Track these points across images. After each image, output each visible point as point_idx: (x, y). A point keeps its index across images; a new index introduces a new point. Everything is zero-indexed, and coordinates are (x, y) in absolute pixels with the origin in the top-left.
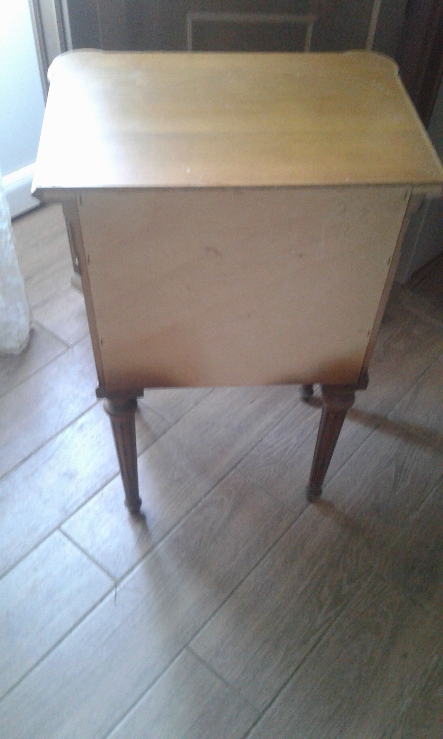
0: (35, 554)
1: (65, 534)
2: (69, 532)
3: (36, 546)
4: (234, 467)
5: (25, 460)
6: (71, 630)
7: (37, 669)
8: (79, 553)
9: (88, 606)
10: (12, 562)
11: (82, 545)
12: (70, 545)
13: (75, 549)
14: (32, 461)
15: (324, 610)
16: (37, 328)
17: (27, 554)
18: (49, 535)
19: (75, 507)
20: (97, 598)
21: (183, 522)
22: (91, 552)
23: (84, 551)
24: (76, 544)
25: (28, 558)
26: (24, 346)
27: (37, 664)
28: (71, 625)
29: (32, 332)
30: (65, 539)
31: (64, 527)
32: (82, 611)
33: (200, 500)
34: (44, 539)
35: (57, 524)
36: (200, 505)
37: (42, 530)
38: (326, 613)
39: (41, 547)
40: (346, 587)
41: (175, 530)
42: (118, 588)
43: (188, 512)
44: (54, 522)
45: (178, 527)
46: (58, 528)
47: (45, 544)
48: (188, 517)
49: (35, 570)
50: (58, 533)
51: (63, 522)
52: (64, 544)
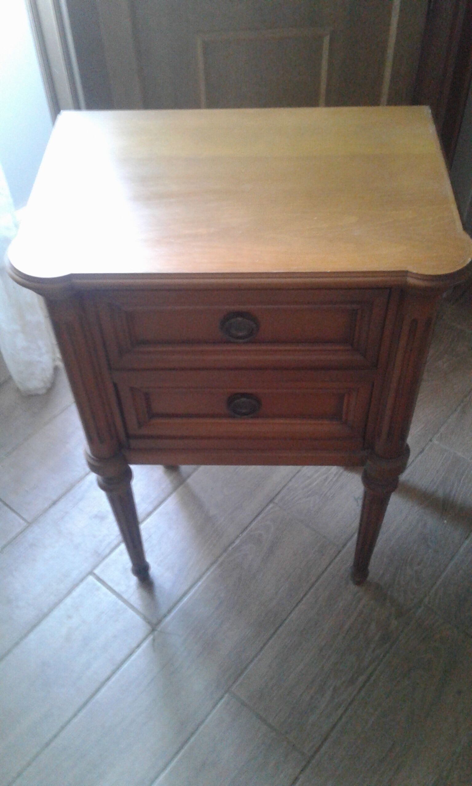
0: (68, 601)
1: (98, 579)
2: (102, 577)
3: (69, 592)
4: (271, 501)
5: (54, 503)
6: (108, 678)
7: (76, 720)
8: (114, 597)
9: (126, 651)
10: (45, 610)
11: (116, 589)
12: (104, 589)
13: (109, 593)
14: (61, 505)
15: (372, 646)
17: (60, 601)
18: (82, 580)
19: (107, 551)
20: (134, 645)
21: (220, 560)
22: (125, 596)
23: (119, 596)
24: (110, 588)
25: (62, 606)
26: (49, 385)
27: (75, 715)
28: (108, 673)
30: (99, 584)
31: (96, 572)
32: (120, 657)
33: (238, 537)
34: (77, 584)
35: (89, 569)
36: (237, 542)
37: (75, 575)
38: (373, 651)
39: (75, 594)
40: (394, 623)
41: (212, 569)
42: (156, 633)
43: (225, 550)
44: (86, 567)
45: (215, 566)
46: (91, 573)
47: (78, 590)
48: (225, 555)
49: (70, 617)
50: (91, 578)
51: (96, 566)
52: (98, 590)
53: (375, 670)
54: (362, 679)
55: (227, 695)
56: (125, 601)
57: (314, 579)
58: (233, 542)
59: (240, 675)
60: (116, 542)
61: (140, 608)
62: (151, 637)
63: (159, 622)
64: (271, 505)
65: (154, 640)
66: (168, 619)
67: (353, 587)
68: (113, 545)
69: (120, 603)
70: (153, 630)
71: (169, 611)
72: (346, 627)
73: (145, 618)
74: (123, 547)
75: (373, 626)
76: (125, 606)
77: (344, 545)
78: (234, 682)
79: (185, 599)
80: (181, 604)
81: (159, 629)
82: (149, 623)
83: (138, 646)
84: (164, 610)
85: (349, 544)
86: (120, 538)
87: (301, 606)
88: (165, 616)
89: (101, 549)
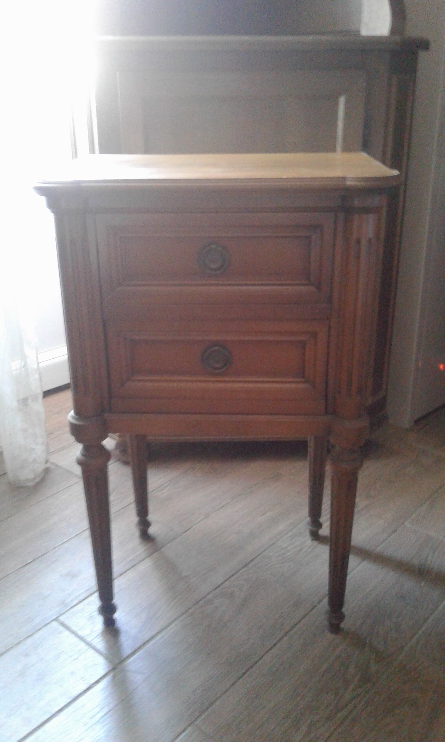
0: (29, 641)
1: (63, 624)
2: (66, 622)
3: (31, 635)
8: (76, 639)
10: (3, 649)
11: (80, 633)
12: (67, 633)
13: (72, 636)
15: (352, 687)
16: (53, 467)
18: (45, 626)
19: (75, 602)
20: (93, 682)
21: (191, 611)
22: (89, 639)
23: (82, 639)
24: (73, 632)
29: (47, 471)
30: (61, 628)
31: (62, 618)
32: (75, 692)
33: (210, 593)
34: (40, 630)
35: (54, 617)
36: (210, 597)
37: (39, 620)
38: (353, 690)
39: (36, 636)
40: (374, 667)
41: (181, 619)
42: (117, 671)
43: (196, 604)
44: (51, 615)
46: (56, 619)
47: (40, 633)
48: (196, 607)
49: (27, 655)
50: (55, 624)
51: (62, 614)
52: (60, 633)
54: (341, 715)
55: (190, 728)
56: (88, 644)
57: (288, 628)
58: (205, 597)
59: (205, 711)
61: (102, 650)
62: (111, 675)
63: (122, 662)
64: (245, 569)
65: (114, 677)
66: (132, 659)
67: (330, 636)
68: (81, 598)
69: (82, 644)
70: (115, 668)
71: (134, 652)
72: (323, 669)
73: (106, 658)
74: (96, 596)
75: (352, 670)
78: (198, 717)
80: (146, 647)
81: (120, 668)
82: (110, 662)
83: (97, 682)
87: (275, 650)
88: (129, 657)
89: (69, 600)
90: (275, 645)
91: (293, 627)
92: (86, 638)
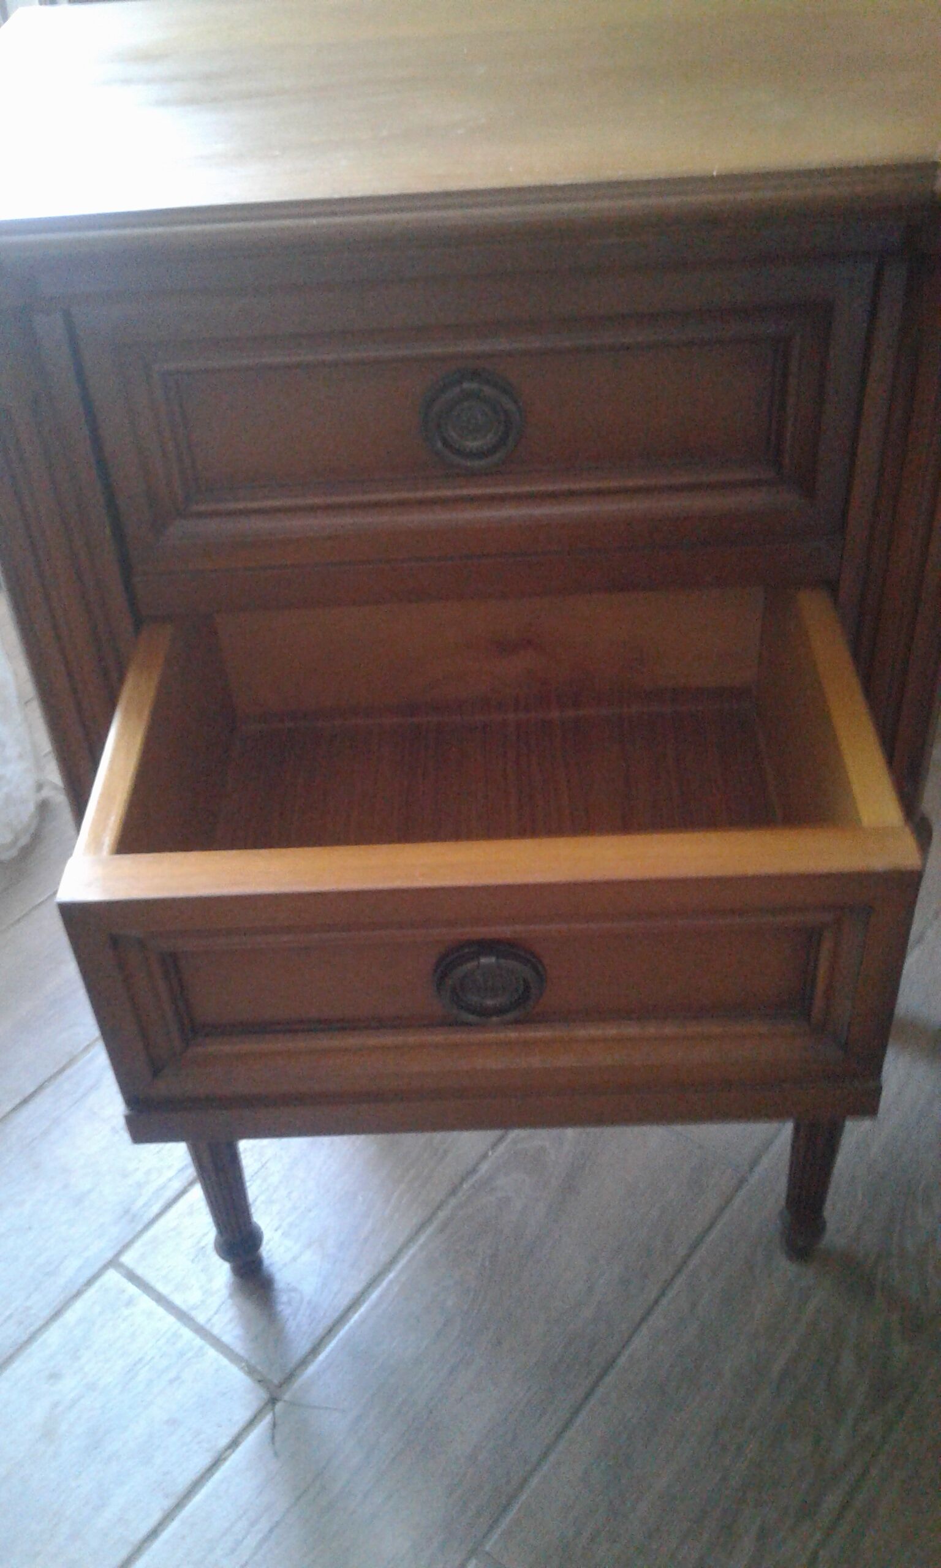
0: (54, 1336)
1: (132, 1277)
2: (139, 1271)
3: (57, 1314)
5: (25, 1101)
6: (154, 1532)
8: (170, 1321)
9: (202, 1461)
11: (178, 1300)
12: (146, 1302)
13: (160, 1311)
14: (42, 1103)
15: (852, 1414)
17: (32, 1338)
18: (90, 1283)
19: (155, 1209)
20: (224, 1441)
21: (442, 1215)
22: (201, 1319)
23: (183, 1316)
24: (161, 1299)
25: (34, 1347)
26: (24, 840)
28: (156, 1517)
30: (132, 1289)
31: (127, 1259)
32: (184, 1474)
33: (485, 1156)
34: (78, 1294)
35: (109, 1255)
36: (484, 1167)
37: (72, 1269)
39: (71, 1316)
40: (901, 1351)
41: (422, 1239)
42: (279, 1406)
43: (453, 1192)
44: (101, 1249)
45: (429, 1230)
46: (114, 1262)
47: (79, 1306)
48: (453, 1202)
49: (55, 1376)
50: (112, 1277)
51: (127, 1246)
52: (130, 1303)
53: (865, 1472)
54: (831, 1501)
56: (201, 1331)
57: (682, 1251)
58: (474, 1170)
59: (505, 1508)
60: (177, 1185)
61: (239, 1348)
62: (268, 1419)
63: (290, 1377)
65: (274, 1425)
66: (312, 1369)
67: (786, 1267)
68: (170, 1193)
69: (187, 1333)
70: (273, 1400)
71: (315, 1351)
72: (777, 1367)
73: (251, 1371)
74: (197, 1194)
75: (848, 1361)
76: (198, 1342)
77: (754, 1163)
78: (491, 1528)
79: (355, 1317)
80: (343, 1332)
81: (287, 1397)
82: (261, 1382)
83: (234, 1443)
84: (301, 1347)
85: (765, 1162)
86: (191, 1172)
87: (657, 1320)
88: (304, 1362)
89: (141, 1202)
90: (656, 1302)
91: (694, 1247)
92: (193, 1313)
